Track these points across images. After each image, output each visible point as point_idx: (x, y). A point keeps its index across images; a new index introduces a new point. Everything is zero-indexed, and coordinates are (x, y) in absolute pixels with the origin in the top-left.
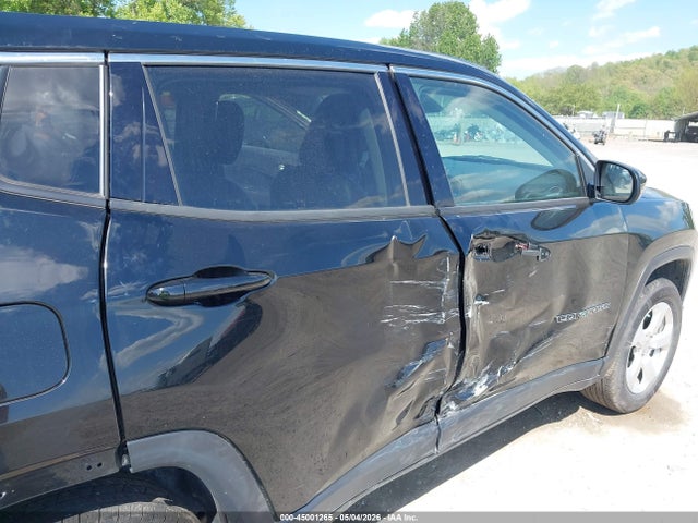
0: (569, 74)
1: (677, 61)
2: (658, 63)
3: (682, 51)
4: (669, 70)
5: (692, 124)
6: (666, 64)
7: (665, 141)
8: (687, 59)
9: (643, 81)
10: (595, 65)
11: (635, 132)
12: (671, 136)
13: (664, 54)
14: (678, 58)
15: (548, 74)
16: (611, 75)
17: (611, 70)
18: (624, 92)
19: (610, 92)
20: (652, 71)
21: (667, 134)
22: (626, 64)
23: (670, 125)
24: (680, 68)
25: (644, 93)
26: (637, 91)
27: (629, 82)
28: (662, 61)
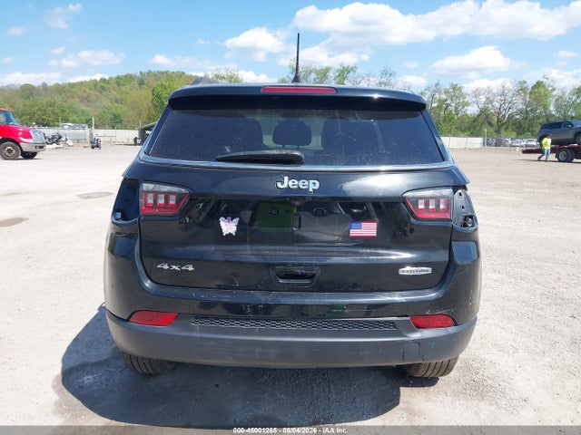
0: (23, 91)
1: (109, 86)
2: (95, 86)
3: (111, 78)
4: (104, 93)
6: (103, 88)
8: (116, 85)
9: (87, 100)
10: (44, 85)
12: (138, 141)
13: (98, 79)
14: (109, 83)
16: (60, 94)
17: (59, 89)
18: (74, 108)
20: (92, 92)
21: (135, 139)
22: (72, 85)
24: (113, 91)
25: (89, 109)
26: (83, 107)
27: (76, 100)
28: (99, 86)
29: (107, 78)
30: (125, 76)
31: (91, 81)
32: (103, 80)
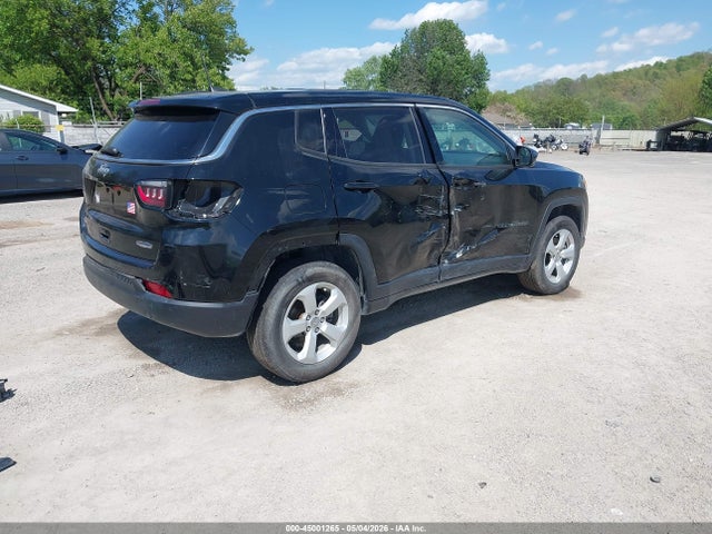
0: (559, 86)
1: (664, 71)
2: (646, 74)
3: (669, 61)
4: (657, 81)
5: (674, 134)
6: (656, 75)
7: (647, 150)
8: (674, 69)
9: (632, 92)
10: (584, 77)
11: (618, 142)
12: (652, 146)
14: (665, 68)
15: (538, 86)
16: (600, 87)
17: (600, 81)
18: (613, 103)
19: (600, 103)
20: (640, 82)
21: (649, 143)
22: (616, 75)
23: (652, 135)
24: (668, 79)
25: (633, 104)
26: (626, 103)
27: (619, 93)
28: (651, 72)
29: (664, 62)
30: (692, 57)
31: (643, 67)
32: (659, 65)
